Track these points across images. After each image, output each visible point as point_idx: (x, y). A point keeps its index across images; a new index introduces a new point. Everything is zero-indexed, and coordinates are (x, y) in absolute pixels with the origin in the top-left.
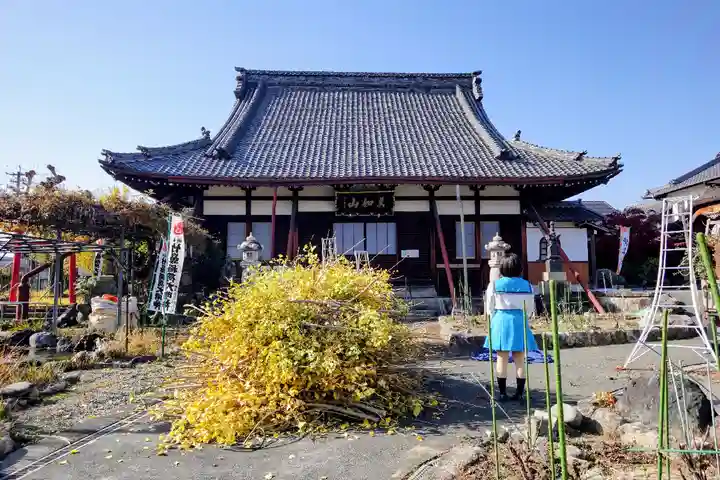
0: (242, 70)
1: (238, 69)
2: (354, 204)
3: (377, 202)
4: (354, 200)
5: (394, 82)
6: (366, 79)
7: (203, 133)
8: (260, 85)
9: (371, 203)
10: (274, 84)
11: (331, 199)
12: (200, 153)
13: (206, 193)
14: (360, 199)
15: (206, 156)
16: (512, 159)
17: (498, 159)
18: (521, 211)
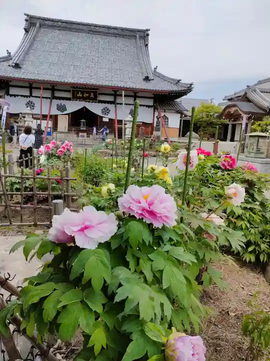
0: (28, 15)
1: (25, 14)
2: (80, 95)
3: (90, 95)
4: (80, 93)
5: (106, 30)
6: (93, 27)
7: (8, 53)
8: (38, 25)
9: (87, 95)
10: (45, 25)
11: (69, 91)
12: (6, 64)
13: (10, 83)
14: (83, 93)
15: (9, 66)
16: (150, 80)
17: (144, 80)
18: (154, 104)
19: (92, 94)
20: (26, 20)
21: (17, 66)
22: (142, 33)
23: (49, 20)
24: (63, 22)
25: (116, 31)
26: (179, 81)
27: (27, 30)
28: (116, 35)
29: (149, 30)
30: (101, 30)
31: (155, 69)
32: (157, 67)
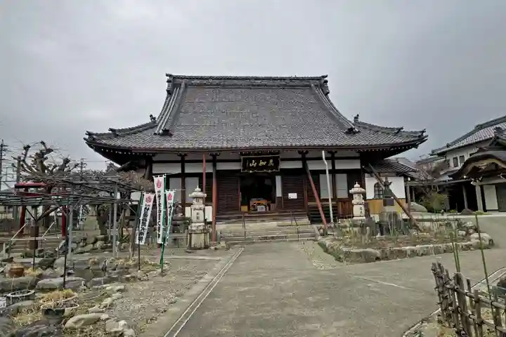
0: (170, 76)
1: (167, 75)
2: (253, 164)
3: (268, 163)
4: (253, 161)
7: (151, 119)
8: (183, 86)
9: (264, 163)
10: (192, 85)
11: (239, 161)
12: (150, 132)
13: (154, 159)
14: (257, 161)
15: (155, 134)
16: (355, 133)
17: (347, 133)
18: (361, 166)
19: (271, 161)
20: (168, 81)
21: (166, 133)
22: (317, 81)
24: (215, 79)
25: (283, 83)
26: (399, 130)
27: (169, 93)
28: (284, 87)
29: (326, 77)
30: (265, 82)
31: (356, 118)
32: (358, 115)
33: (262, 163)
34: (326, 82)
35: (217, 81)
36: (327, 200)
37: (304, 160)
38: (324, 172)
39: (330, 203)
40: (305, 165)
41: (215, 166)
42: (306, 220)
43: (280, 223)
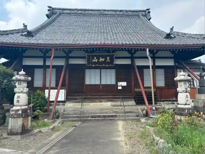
0: (50, 7)
2: (95, 60)
3: (106, 59)
4: (95, 58)
7: (24, 26)
10: (64, 13)
11: (84, 58)
13: (24, 54)
16: (171, 38)
17: (165, 38)
18: (175, 64)
19: (108, 58)
20: (49, 10)
23: (67, 10)
24: (79, 10)
25: (122, 13)
28: (122, 16)
29: (149, 9)
30: (109, 13)
31: (172, 29)
32: (173, 27)
33: (102, 60)
34: (149, 12)
35: (80, 12)
36: (150, 88)
37: (132, 58)
38: (148, 67)
39: (153, 90)
40: (133, 62)
41: (67, 61)
42: (132, 103)
43: (113, 103)
